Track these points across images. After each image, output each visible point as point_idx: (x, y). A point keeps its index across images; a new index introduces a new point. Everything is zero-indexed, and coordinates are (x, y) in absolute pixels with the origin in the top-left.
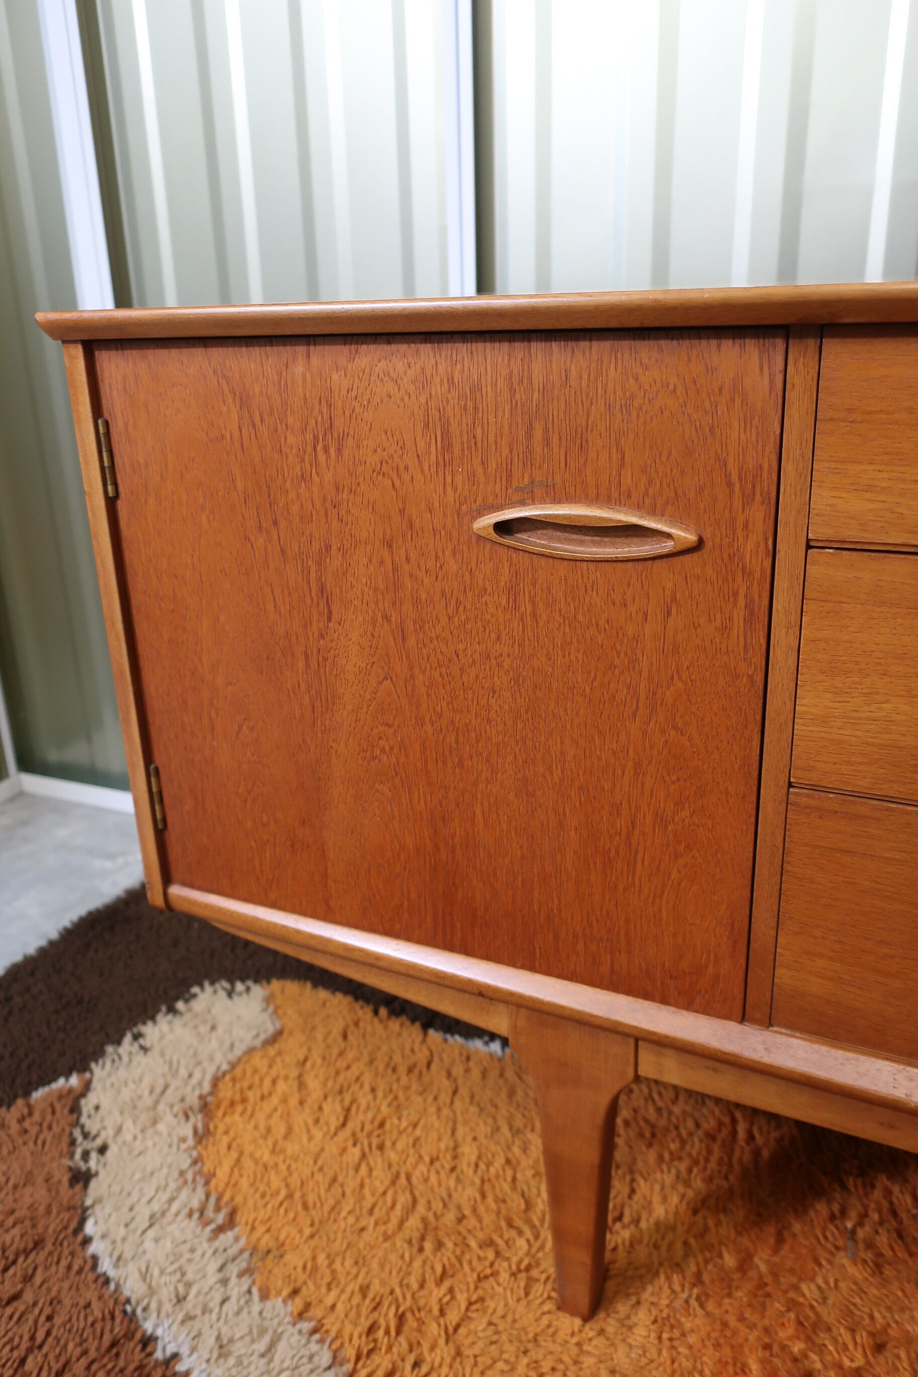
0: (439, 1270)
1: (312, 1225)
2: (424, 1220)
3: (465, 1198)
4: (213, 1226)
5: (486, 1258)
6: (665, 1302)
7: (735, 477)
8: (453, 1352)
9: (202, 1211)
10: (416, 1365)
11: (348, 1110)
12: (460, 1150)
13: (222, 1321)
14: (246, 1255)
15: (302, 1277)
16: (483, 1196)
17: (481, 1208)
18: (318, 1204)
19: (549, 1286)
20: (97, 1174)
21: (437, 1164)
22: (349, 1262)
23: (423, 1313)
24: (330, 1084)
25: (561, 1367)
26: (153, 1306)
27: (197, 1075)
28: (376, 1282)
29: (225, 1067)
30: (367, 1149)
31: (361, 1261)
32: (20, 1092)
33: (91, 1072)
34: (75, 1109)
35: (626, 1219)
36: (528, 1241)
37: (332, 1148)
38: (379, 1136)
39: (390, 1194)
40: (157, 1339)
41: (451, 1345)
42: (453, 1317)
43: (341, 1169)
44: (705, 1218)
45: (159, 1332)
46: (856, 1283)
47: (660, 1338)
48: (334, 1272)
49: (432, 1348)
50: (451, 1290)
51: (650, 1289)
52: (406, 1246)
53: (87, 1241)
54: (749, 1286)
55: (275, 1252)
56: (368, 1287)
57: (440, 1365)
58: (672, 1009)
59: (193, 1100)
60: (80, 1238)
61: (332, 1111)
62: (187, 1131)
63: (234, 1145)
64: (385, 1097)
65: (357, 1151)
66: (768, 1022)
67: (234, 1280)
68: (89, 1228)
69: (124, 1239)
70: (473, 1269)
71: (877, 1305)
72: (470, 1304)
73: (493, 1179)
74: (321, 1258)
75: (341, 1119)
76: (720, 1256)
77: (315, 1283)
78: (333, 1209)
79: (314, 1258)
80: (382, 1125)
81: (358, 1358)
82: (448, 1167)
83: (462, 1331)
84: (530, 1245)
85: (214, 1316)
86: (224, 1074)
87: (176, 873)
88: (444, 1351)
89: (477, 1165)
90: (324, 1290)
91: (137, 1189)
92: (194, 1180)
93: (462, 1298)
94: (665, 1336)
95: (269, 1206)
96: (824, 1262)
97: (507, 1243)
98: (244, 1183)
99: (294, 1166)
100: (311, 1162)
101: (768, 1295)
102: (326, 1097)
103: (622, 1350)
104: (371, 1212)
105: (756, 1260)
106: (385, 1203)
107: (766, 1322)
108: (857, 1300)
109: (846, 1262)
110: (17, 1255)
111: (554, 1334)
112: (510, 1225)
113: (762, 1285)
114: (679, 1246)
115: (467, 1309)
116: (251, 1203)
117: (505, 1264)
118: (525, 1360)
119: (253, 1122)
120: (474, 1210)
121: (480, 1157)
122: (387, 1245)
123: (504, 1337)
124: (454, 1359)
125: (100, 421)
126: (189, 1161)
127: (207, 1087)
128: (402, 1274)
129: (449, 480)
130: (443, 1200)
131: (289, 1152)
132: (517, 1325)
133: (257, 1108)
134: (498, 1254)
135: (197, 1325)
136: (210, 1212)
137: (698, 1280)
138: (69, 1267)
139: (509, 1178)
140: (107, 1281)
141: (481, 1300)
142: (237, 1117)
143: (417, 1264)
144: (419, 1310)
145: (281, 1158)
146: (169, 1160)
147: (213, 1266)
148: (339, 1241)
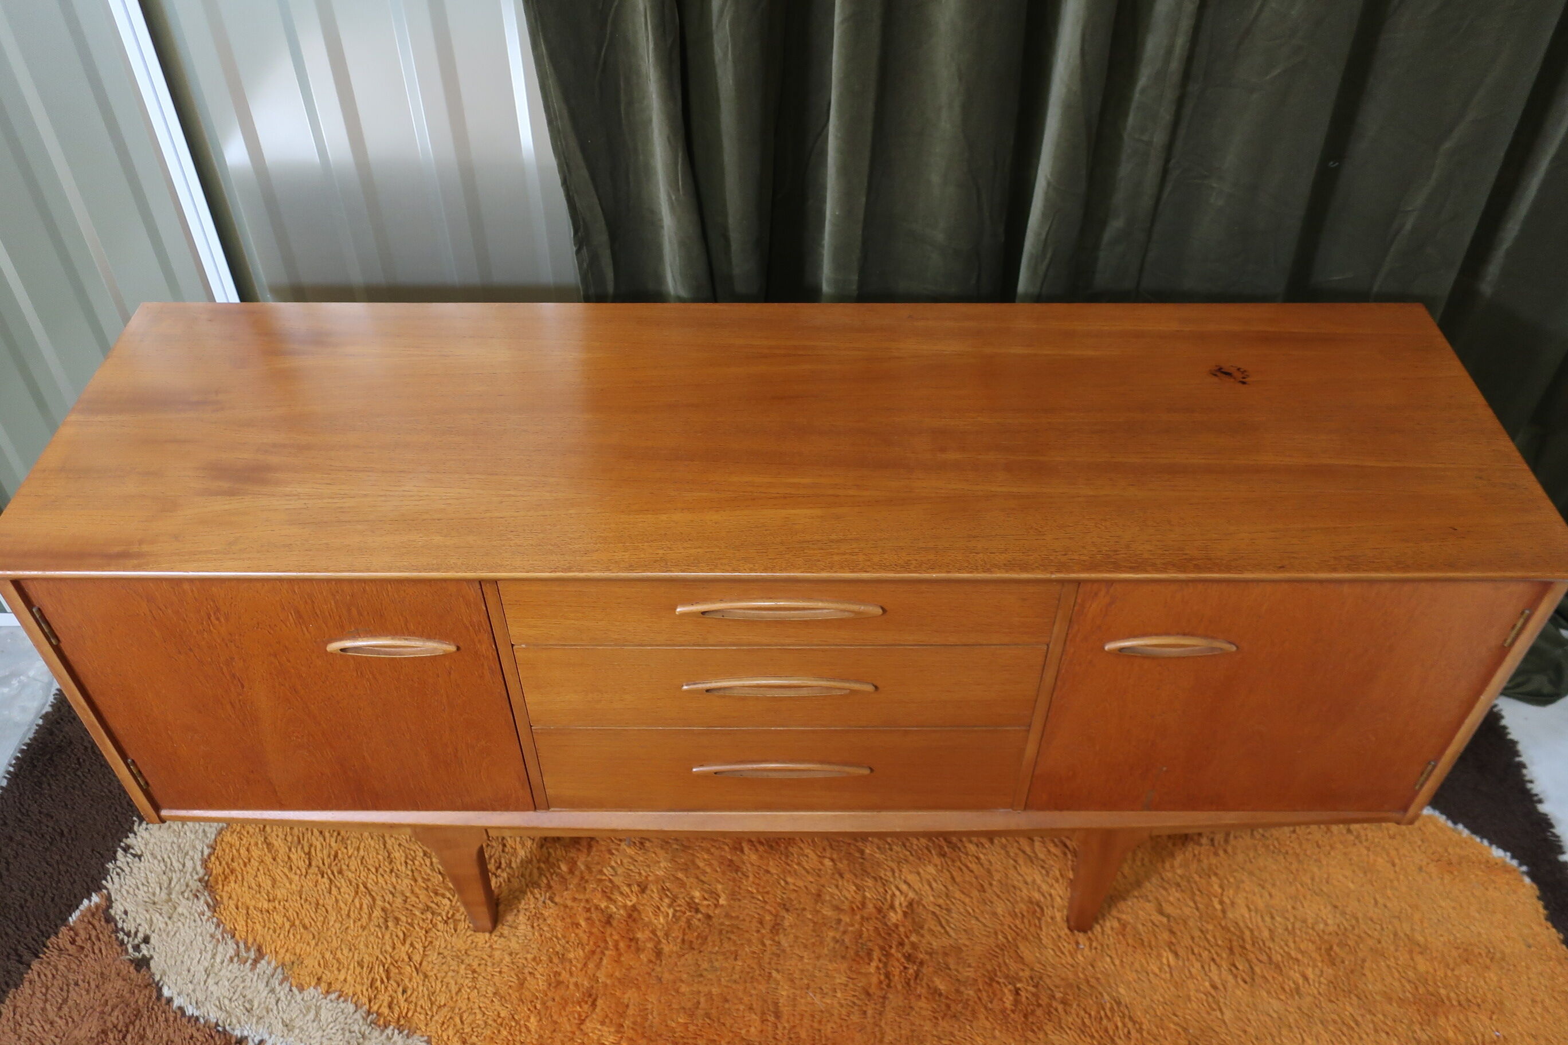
0: (401, 935)
1: (314, 937)
2: (383, 909)
3: (405, 886)
4: (250, 961)
5: (427, 919)
6: (532, 906)
7: (468, 625)
8: (422, 978)
9: (238, 955)
10: (404, 991)
11: (309, 853)
12: (392, 856)
13: (281, 1013)
14: (279, 970)
15: (320, 971)
16: (416, 881)
17: (417, 890)
18: (313, 923)
19: (467, 922)
20: (152, 957)
21: (381, 870)
22: (345, 951)
23: (399, 963)
24: (289, 839)
25: (483, 962)
26: (234, 1021)
27: (189, 864)
28: (366, 956)
29: (206, 852)
30: (332, 877)
31: (353, 948)
32: (59, 922)
33: (106, 888)
34: (109, 919)
35: (503, 865)
36: (449, 899)
37: (308, 884)
38: (336, 864)
39: (357, 901)
40: (246, 1038)
41: (420, 974)
42: (417, 958)
43: (320, 896)
44: (547, 848)
45: (246, 1033)
46: (631, 858)
47: (533, 927)
48: (338, 960)
49: (410, 980)
50: (412, 945)
51: (523, 902)
52: (377, 929)
53: (169, 1001)
54: (576, 881)
55: (297, 962)
56: (362, 960)
57: (418, 987)
58: (498, 812)
59: (195, 885)
60: (164, 1001)
61: (298, 857)
62: (201, 905)
63: (240, 904)
64: (332, 836)
65: (326, 880)
66: (548, 807)
67: (278, 988)
68: (166, 992)
69: (194, 991)
70: (421, 928)
71: (642, 865)
72: (425, 947)
73: (419, 868)
74: (328, 955)
75: (307, 862)
76: (559, 868)
77: (330, 971)
78: (324, 923)
79: (323, 957)
80: (336, 856)
81: (370, 1001)
82: (388, 870)
83: (424, 963)
84: (451, 901)
85: (275, 1012)
86: (209, 857)
87: (159, 802)
88: (418, 979)
89: (406, 863)
90: (336, 972)
91: (186, 957)
92: (223, 937)
93: (419, 946)
94: (535, 925)
95: (282, 936)
96: (614, 851)
97: (437, 904)
98: (258, 927)
99: (287, 905)
100: (298, 898)
101: (587, 881)
102: (290, 850)
103: (514, 939)
104: (348, 915)
105: (579, 863)
106: (355, 907)
107: (587, 896)
108: (632, 867)
109: (625, 847)
110: (127, 1027)
111: (476, 946)
112: (436, 894)
113: (582, 878)
114: (535, 871)
115: (424, 951)
116: (268, 938)
117: (439, 918)
118: (463, 966)
119: (245, 884)
120: (412, 892)
121: (407, 857)
122: (365, 932)
123: (449, 958)
124: (424, 981)
125: (34, 610)
126: (213, 927)
127: (201, 872)
128: (380, 946)
129: (305, 629)
130: (391, 893)
131: (279, 896)
132: (454, 949)
133: (245, 873)
134: (433, 913)
135: (267, 1020)
136: (243, 953)
137: (549, 887)
138: (167, 1020)
139: (428, 864)
140: (197, 1019)
141: (431, 942)
142: (232, 884)
143: (387, 937)
144: (396, 962)
145: (277, 902)
146: (199, 930)
147: (261, 986)
148: (335, 941)
